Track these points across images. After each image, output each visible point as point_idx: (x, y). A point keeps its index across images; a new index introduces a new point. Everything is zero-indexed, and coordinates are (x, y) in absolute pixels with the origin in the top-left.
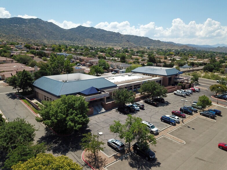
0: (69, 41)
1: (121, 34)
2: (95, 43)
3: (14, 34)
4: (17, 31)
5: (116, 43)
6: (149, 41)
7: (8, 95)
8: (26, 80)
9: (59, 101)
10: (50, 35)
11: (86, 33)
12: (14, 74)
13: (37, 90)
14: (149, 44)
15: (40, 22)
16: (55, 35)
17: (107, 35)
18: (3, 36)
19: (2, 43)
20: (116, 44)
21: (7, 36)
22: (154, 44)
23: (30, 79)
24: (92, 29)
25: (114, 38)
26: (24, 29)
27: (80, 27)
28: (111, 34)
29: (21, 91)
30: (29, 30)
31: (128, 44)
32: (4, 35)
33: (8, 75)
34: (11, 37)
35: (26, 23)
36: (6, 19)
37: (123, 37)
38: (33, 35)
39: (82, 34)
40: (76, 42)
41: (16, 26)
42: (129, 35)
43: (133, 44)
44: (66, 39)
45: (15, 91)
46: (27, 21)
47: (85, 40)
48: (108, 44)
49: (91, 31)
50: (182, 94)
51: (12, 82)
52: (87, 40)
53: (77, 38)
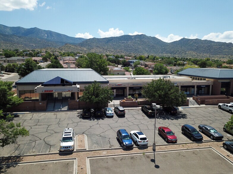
2: (198, 55)
4: (124, 46)
5: (225, 54)
10: (151, 49)
11: (189, 45)
15: (144, 37)
16: (156, 49)
17: (214, 47)
18: (112, 52)
20: (225, 56)
24: (197, 41)
25: (224, 49)
26: (129, 44)
27: (183, 40)
28: (220, 45)
30: (133, 45)
32: (112, 50)
38: (136, 50)
39: (185, 46)
40: (177, 55)
41: (124, 42)
44: (167, 53)
46: (133, 38)
47: (187, 52)
48: (215, 56)
49: (195, 43)
50: (230, 108)
52: (189, 53)
53: (178, 51)
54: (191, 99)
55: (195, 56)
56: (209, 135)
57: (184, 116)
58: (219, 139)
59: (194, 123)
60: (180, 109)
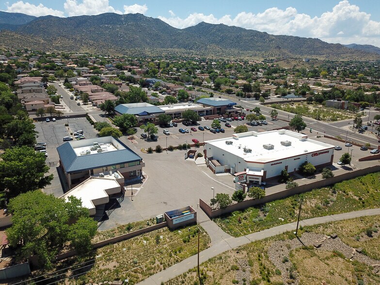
0: (183, 50)
1: (269, 35)
2: (223, 51)
3: (104, 41)
4: (109, 35)
5: (259, 50)
6: (320, 45)
7: (100, 115)
8: (110, 106)
9: (122, 116)
10: (155, 40)
11: (211, 35)
12: (104, 102)
13: (116, 113)
14: (320, 52)
15: (141, 19)
16: (162, 40)
17: (244, 38)
19: (91, 59)
20: (258, 53)
21: (95, 45)
22: (328, 51)
23: (112, 106)
24: (221, 27)
25: (257, 42)
26: (118, 32)
27: (202, 25)
28: (252, 36)
29: (107, 113)
30: (126, 34)
31: (278, 53)
32: (92, 42)
33: (99, 103)
34: (101, 46)
35: (122, 22)
36: (93, 16)
37: (272, 40)
38: (130, 42)
39: (205, 36)
41: (108, 28)
42: (284, 36)
43: (286, 52)
44: (179, 47)
45: (104, 113)
46: (123, 19)
47: (208, 47)
48: (245, 52)
49: (219, 31)
51: (102, 108)
52: (211, 47)
53: (196, 44)
54: (202, 118)
55: (219, 53)
56: (206, 129)
57: (199, 125)
58: (209, 129)
59: (202, 126)
60: (198, 122)
